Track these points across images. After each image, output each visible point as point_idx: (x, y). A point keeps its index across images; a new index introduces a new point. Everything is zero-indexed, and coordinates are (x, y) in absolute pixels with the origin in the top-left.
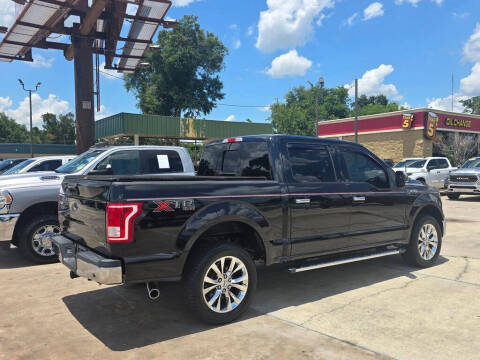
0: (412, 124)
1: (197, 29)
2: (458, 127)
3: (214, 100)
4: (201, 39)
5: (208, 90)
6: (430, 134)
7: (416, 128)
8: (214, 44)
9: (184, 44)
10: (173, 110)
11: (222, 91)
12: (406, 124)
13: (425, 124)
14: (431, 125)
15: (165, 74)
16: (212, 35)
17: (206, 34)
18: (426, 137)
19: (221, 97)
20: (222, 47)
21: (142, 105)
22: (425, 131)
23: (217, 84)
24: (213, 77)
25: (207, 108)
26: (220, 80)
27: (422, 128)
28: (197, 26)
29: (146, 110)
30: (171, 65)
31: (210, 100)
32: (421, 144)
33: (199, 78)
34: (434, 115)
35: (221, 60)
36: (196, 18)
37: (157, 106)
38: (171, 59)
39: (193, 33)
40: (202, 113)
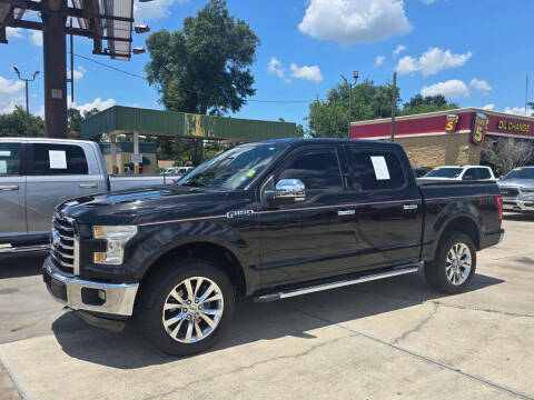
0: (457, 127)
1: (225, 16)
2: (513, 132)
3: (243, 96)
4: (230, 27)
5: (237, 85)
6: (478, 139)
7: (461, 132)
8: (245, 34)
9: (210, 32)
10: (199, 107)
11: (253, 87)
12: (450, 127)
13: (472, 127)
14: (480, 128)
15: (189, 66)
16: (243, 23)
17: (236, 21)
18: (472, 142)
19: (251, 92)
20: (254, 37)
21: (165, 100)
22: (471, 135)
23: (247, 79)
24: (243, 70)
25: (236, 105)
26: (251, 75)
27: (469, 131)
28: (225, 12)
29: (169, 106)
30: (196, 56)
31: (239, 96)
32: (465, 151)
33: (228, 71)
34: (484, 117)
35: (252, 51)
36: (225, 3)
37: (180, 103)
38: (195, 49)
39: (221, 20)
40: (229, 110)
